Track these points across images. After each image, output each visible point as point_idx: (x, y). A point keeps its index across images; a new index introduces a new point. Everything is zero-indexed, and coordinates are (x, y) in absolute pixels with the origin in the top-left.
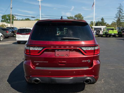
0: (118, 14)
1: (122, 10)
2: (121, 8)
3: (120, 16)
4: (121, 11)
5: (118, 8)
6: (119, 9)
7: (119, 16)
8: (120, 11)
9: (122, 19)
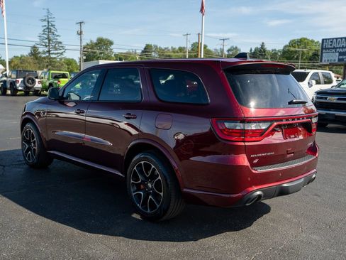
0: (46, 36)
1: (52, 25)
2: (50, 20)
3: (49, 41)
4: (52, 28)
5: (45, 20)
6: (46, 23)
7: (47, 41)
8: (48, 28)
9: (56, 50)
